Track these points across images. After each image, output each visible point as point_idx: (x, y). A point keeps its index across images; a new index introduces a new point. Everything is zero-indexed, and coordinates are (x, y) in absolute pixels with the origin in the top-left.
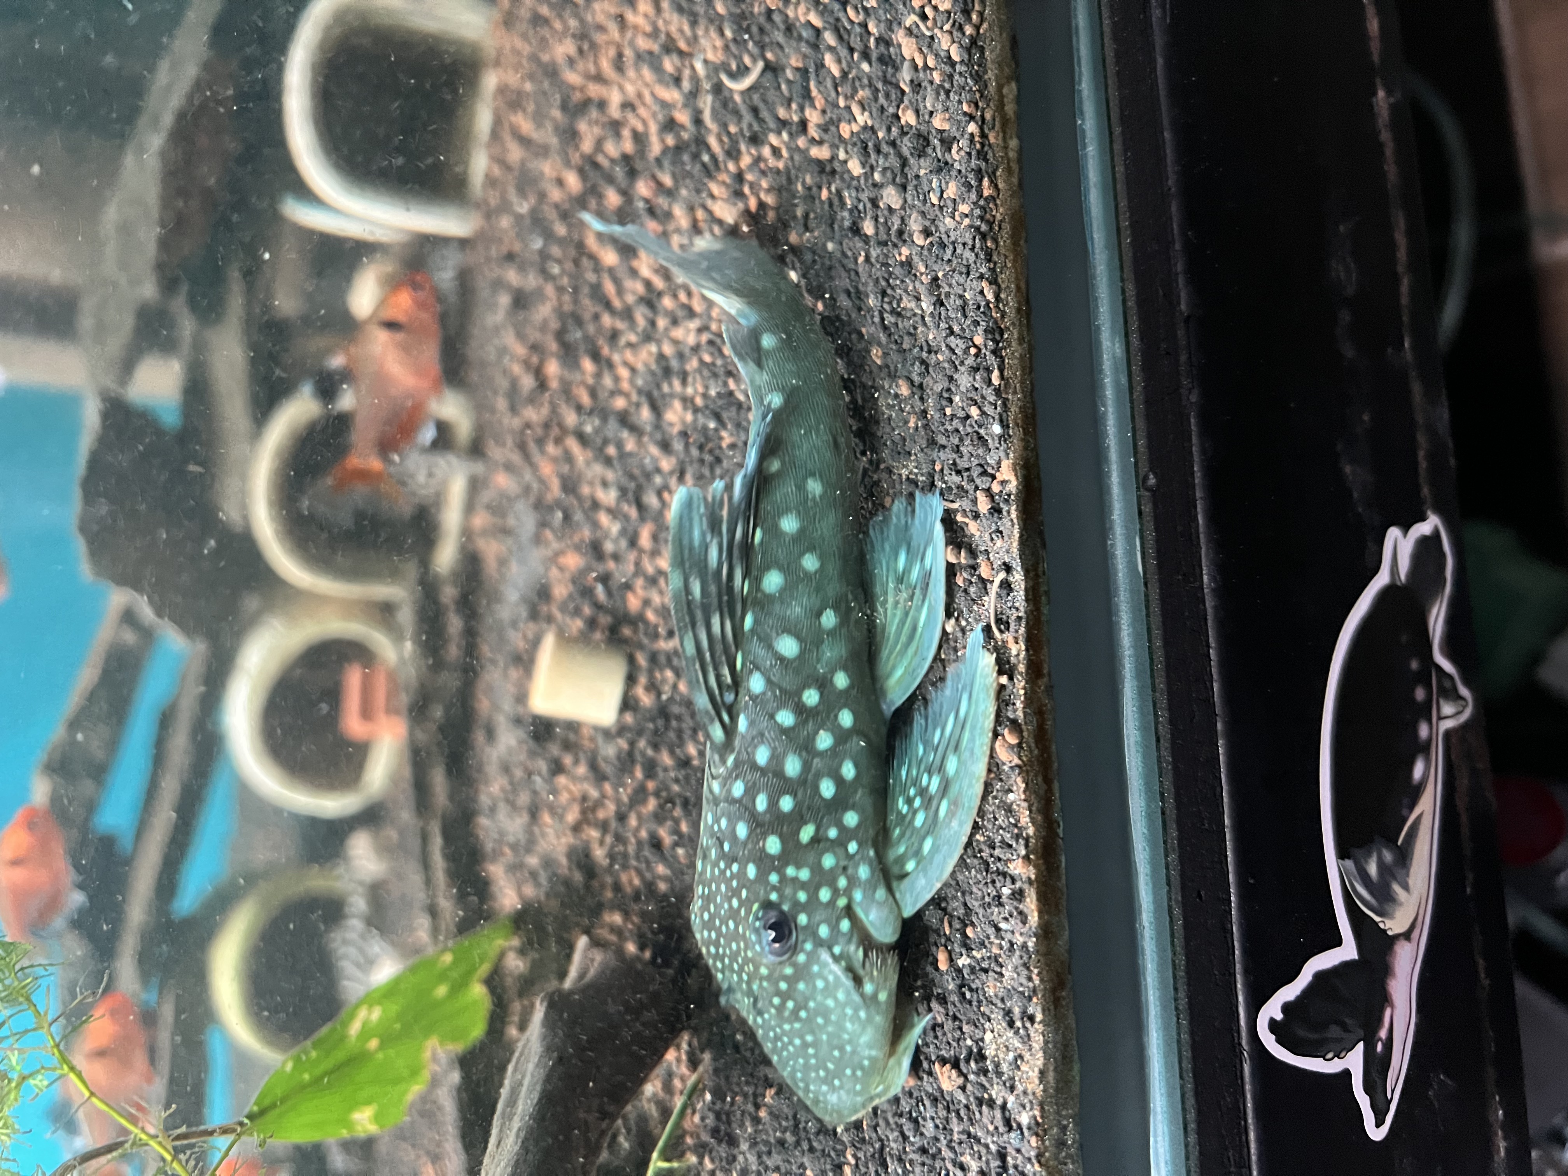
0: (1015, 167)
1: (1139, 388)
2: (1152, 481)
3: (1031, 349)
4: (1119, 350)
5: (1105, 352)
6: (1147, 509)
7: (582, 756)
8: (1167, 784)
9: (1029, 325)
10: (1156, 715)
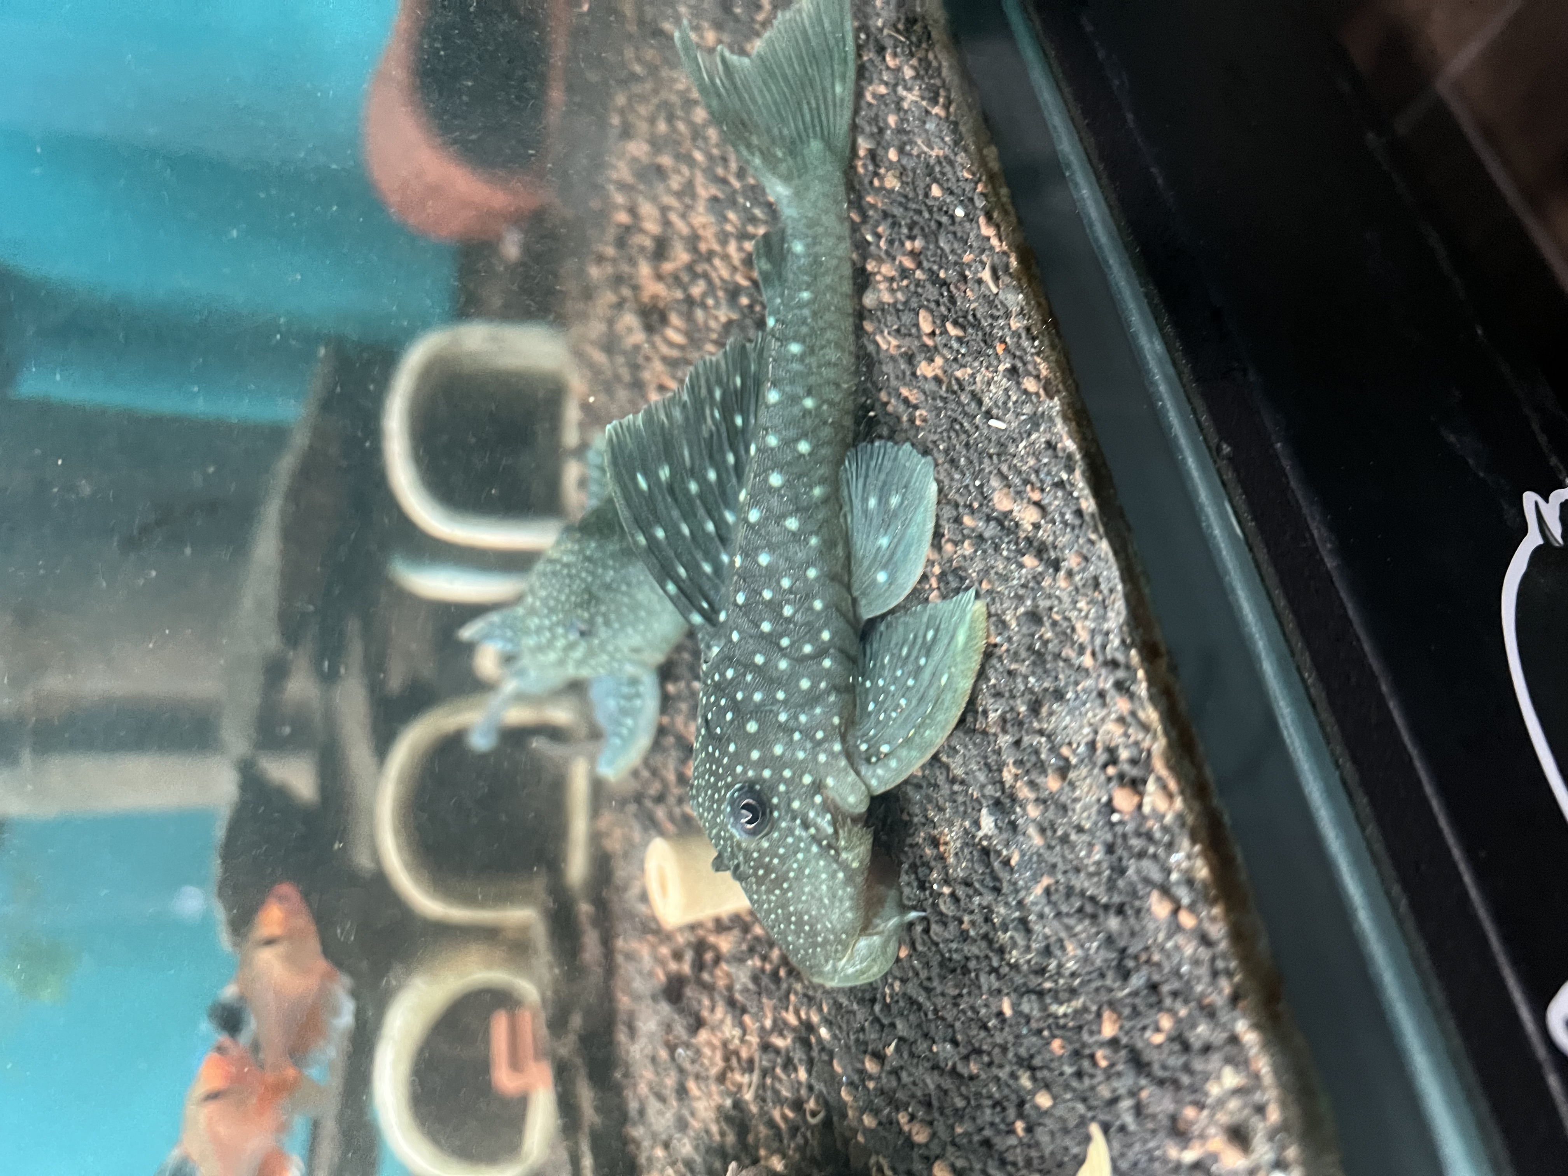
0: (1010, 208)
1: (1186, 370)
2: (1226, 449)
3: (1067, 355)
4: (1159, 346)
5: (1147, 352)
6: (1229, 475)
7: (717, 997)
8: (1338, 750)
9: (1058, 333)
10: (1303, 680)
